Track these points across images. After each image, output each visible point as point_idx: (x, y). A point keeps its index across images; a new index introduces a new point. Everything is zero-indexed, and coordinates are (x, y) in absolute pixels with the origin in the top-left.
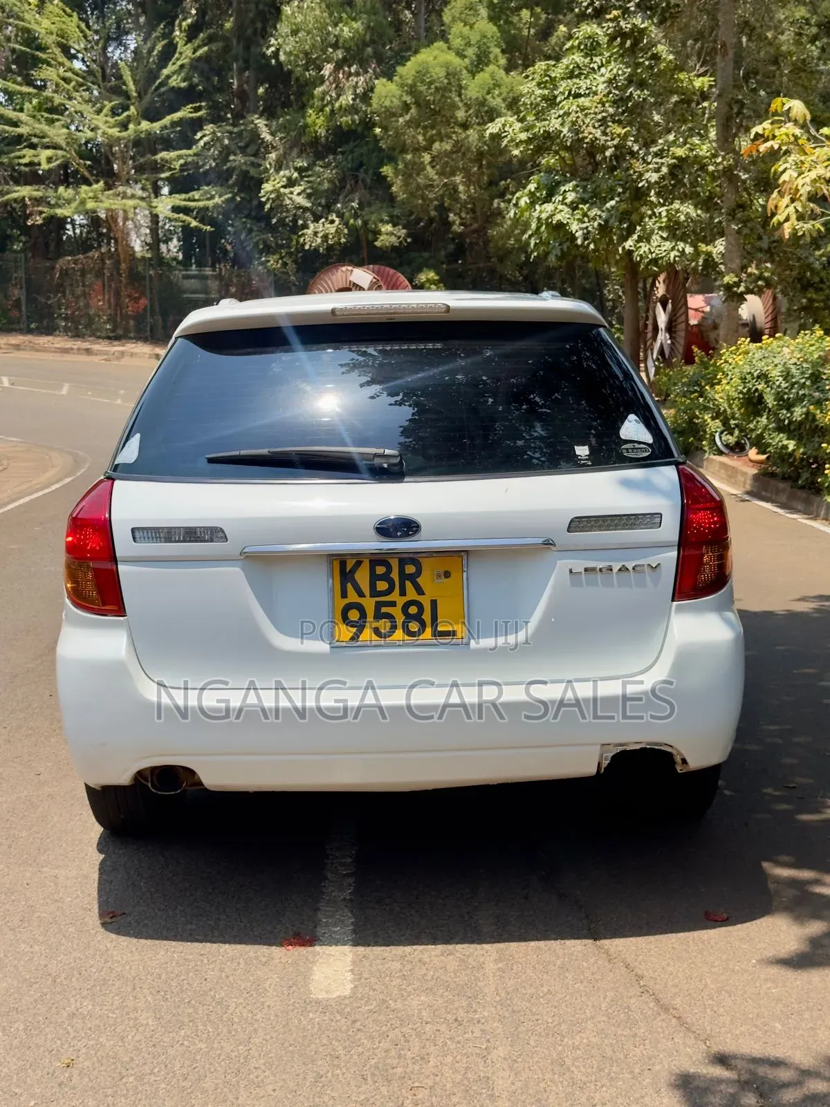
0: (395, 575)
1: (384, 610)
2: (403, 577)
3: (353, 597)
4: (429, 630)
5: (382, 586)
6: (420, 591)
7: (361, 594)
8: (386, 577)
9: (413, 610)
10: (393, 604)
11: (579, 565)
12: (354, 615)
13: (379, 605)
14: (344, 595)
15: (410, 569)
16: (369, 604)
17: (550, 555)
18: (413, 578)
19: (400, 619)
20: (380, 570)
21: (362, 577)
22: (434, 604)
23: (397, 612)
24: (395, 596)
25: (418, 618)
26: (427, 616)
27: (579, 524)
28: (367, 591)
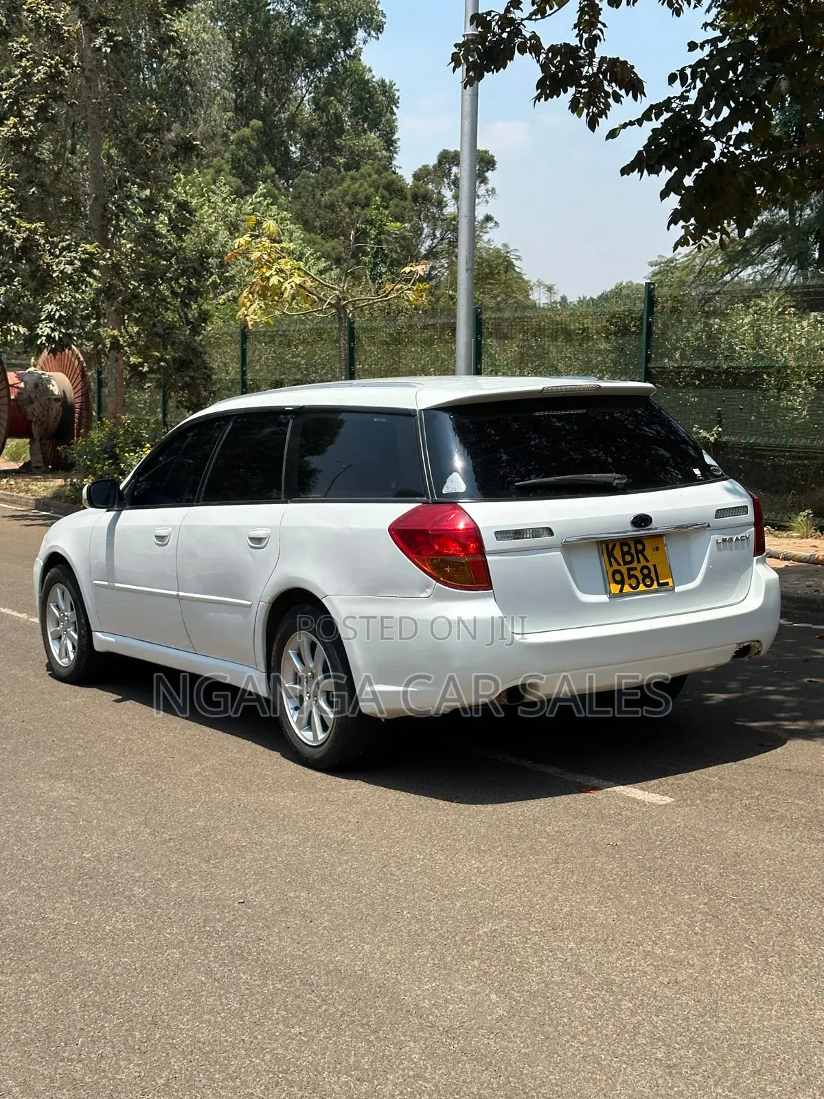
0: (633, 551)
1: (632, 573)
2: (638, 552)
3: (615, 567)
4: (655, 583)
5: (628, 558)
6: (647, 561)
7: (619, 565)
8: (629, 553)
9: (646, 571)
10: (635, 569)
11: (720, 538)
12: (618, 577)
13: (629, 570)
14: (611, 565)
15: (640, 547)
16: (624, 569)
17: (707, 533)
18: (642, 552)
19: (640, 577)
20: (626, 549)
21: (617, 553)
22: (654, 566)
23: (638, 573)
24: (635, 564)
25: (648, 576)
26: (653, 574)
27: (721, 513)
28: (621, 563)
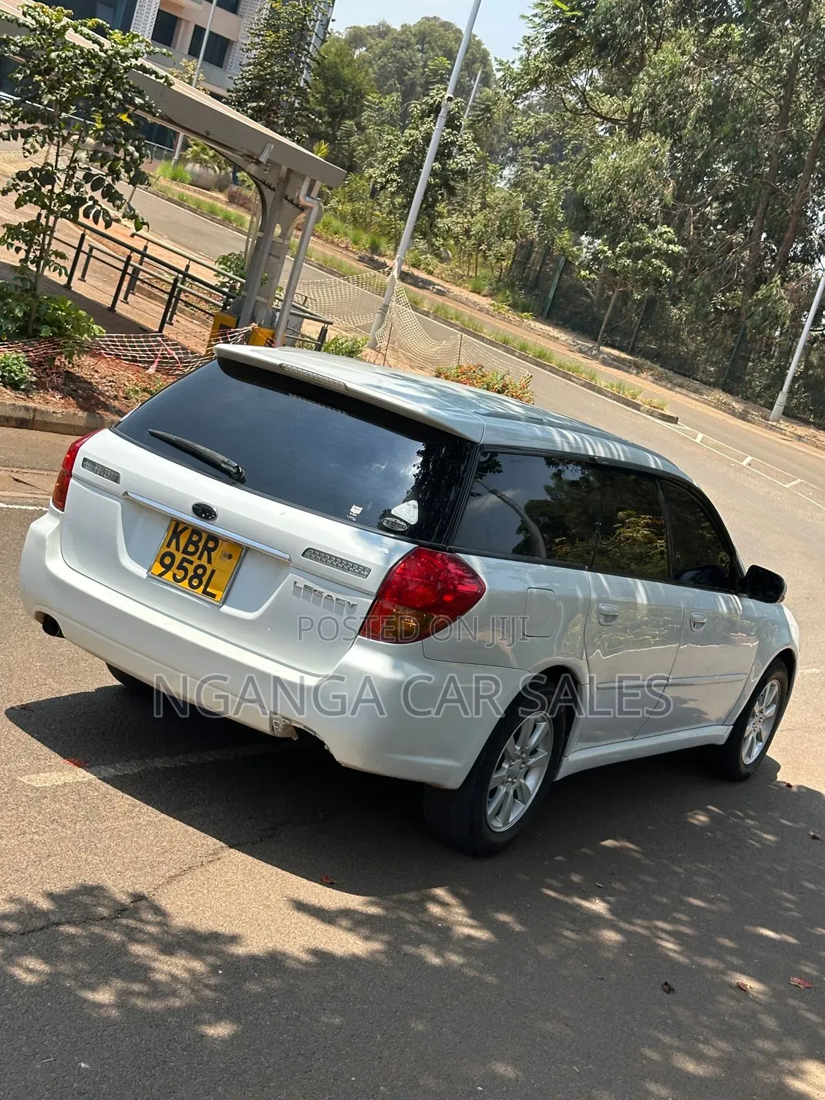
0: (201, 545)
1: (185, 564)
2: (205, 547)
3: (172, 549)
4: (202, 587)
5: (191, 548)
6: (209, 561)
7: (178, 549)
8: (196, 544)
9: (200, 571)
10: (191, 563)
11: (302, 582)
12: (167, 561)
13: (184, 560)
14: (168, 546)
15: (211, 545)
16: (179, 556)
18: (210, 551)
19: (190, 574)
20: (195, 538)
21: (183, 541)
22: (213, 572)
23: (191, 568)
24: (194, 558)
25: (200, 577)
26: (205, 579)
28: (181, 549)
